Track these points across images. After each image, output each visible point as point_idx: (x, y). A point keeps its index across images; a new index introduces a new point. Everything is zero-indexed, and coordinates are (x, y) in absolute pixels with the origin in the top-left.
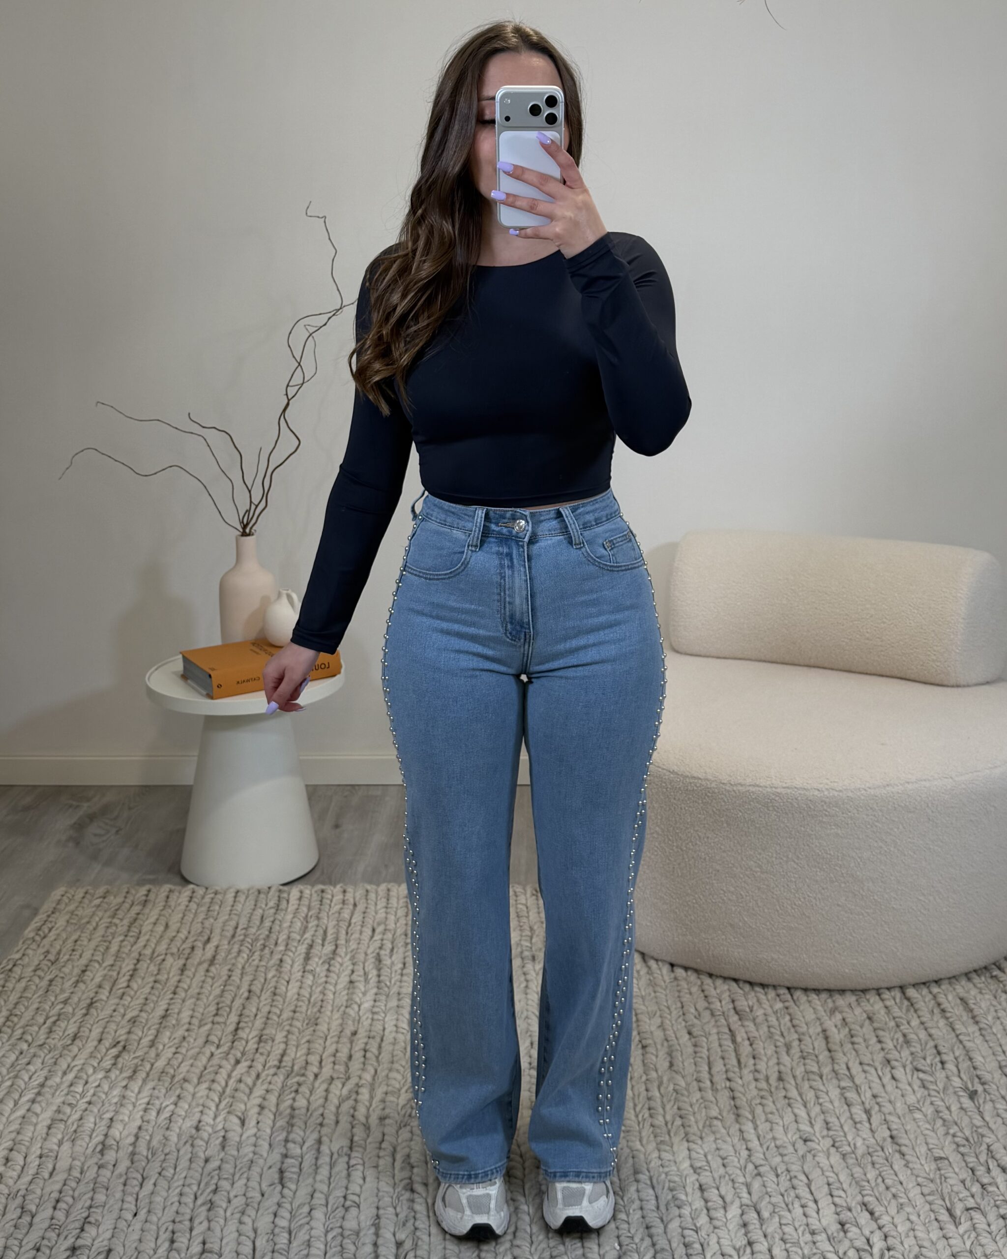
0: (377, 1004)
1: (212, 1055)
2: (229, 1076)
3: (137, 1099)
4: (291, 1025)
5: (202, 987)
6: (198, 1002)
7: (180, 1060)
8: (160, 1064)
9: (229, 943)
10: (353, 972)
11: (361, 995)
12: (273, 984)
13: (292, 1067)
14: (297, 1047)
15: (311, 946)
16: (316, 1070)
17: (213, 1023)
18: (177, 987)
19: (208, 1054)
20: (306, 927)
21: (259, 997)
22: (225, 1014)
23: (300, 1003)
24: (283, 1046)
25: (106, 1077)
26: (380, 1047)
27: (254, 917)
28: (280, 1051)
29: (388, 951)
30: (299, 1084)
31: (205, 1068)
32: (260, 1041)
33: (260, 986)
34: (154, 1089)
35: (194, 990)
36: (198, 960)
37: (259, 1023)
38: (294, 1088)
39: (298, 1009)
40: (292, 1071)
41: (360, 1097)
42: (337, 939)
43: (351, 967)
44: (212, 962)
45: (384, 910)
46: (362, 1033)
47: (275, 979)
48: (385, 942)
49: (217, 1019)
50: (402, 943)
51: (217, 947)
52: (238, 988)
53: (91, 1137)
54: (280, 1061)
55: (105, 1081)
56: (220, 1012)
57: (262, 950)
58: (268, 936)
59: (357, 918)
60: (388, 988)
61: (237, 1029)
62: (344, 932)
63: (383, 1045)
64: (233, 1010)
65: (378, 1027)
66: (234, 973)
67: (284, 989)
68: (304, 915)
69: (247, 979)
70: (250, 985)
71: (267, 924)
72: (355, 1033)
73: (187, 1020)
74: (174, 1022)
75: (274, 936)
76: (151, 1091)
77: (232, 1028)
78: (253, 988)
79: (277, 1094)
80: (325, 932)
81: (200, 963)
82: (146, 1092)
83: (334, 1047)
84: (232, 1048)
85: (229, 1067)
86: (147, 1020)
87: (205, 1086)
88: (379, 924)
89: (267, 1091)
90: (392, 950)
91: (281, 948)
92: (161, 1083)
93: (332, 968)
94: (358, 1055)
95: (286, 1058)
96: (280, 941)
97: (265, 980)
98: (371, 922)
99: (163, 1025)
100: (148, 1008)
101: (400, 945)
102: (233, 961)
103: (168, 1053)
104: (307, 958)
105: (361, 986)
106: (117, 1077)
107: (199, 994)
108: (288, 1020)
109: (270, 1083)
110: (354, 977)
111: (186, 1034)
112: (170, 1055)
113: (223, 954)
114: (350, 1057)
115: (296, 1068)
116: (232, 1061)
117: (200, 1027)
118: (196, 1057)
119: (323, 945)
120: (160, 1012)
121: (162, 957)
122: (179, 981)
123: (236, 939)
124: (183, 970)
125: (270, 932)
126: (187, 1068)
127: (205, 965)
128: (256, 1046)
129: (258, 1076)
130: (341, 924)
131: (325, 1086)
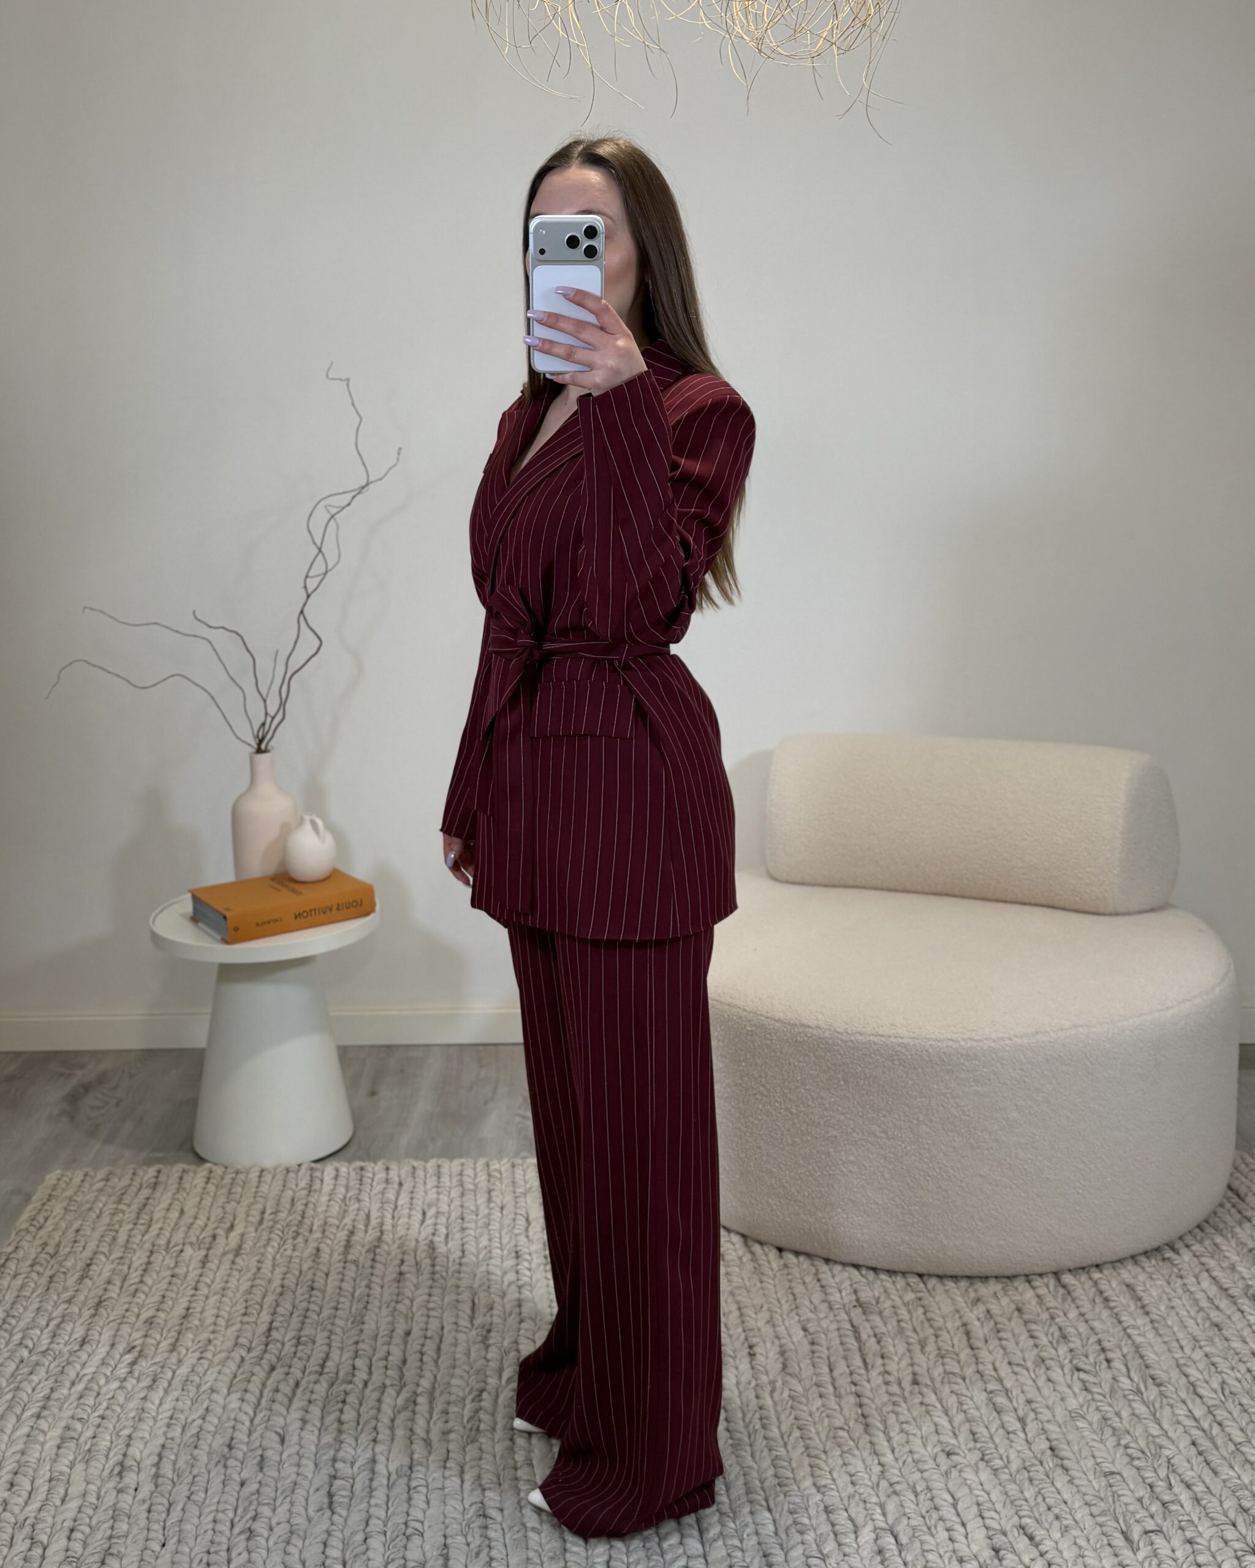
0: (433, 1299)
1: (243, 1359)
2: (264, 1385)
3: (158, 1413)
4: (333, 1324)
5: (227, 1282)
6: (224, 1299)
7: (206, 1366)
8: (184, 1370)
9: (256, 1230)
10: (403, 1262)
11: (412, 1288)
12: (310, 1276)
13: (337, 1373)
14: (342, 1349)
15: (352, 1233)
16: (365, 1376)
17: (241, 1322)
18: (198, 1282)
19: (238, 1359)
20: (345, 1211)
21: (294, 1293)
22: (255, 1312)
23: (342, 1300)
24: (325, 1348)
25: (120, 1388)
26: (439, 1349)
27: (283, 1200)
28: (322, 1355)
29: (442, 1239)
30: (346, 1393)
31: (235, 1376)
32: (298, 1344)
33: (294, 1281)
34: (177, 1400)
35: (217, 1286)
36: (221, 1250)
37: (295, 1322)
38: (340, 1398)
39: (341, 1306)
40: (337, 1378)
41: (418, 1409)
42: (382, 1224)
43: (400, 1256)
44: (238, 1251)
45: (435, 1190)
46: (416, 1332)
47: (312, 1271)
48: (438, 1227)
49: (246, 1319)
50: (458, 1228)
51: (242, 1235)
52: (270, 1282)
53: (107, 1457)
54: (323, 1366)
55: (119, 1392)
56: (249, 1310)
57: (294, 1238)
58: (301, 1223)
59: (403, 1200)
60: (445, 1280)
61: (270, 1330)
62: (390, 1216)
63: (443, 1346)
64: (265, 1307)
65: (434, 1325)
66: (264, 1265)
67: (322, 1281)
68: (341, 1197)
69: (279, 1271)
70: (283, 1279)
71: (299, 1206)
72: (408, 1333)
73: (210, 1320)
74: (196, 1322)
75: (307, 1222)
76: (174, 1403)
77: (264, 1327)
78: (286, 1282)
79: (320, 1404)
80: (368, 1216)
81: (224, 1254)
82: (167, 1406)
83: (385, 1348)
84: (265, 1351)
85: (263, 1375)
86: (166, 1321)
87: (235, 1396)
88: (430, 1206)
89: (310, 1402)
90: (447, 1236)
91: (318, 1235)
92: (185, 1393)
93: (378, 1258)
94: (413, 1359)
95: (329, 1364)
96: (315, 1228)
97: (301, 1272)
98: (420, 1203)
99: (184, 1326)
100: (165, 1307)
101: (455, 1230)
102: (262, 1250)
103: (191, 1359)
104: (348, 1246)
105: (411, 1277)
106: (133, 1387)
107: (224, 1289)
108: (329, 1318)
109: (312, 1392)
110: (404, 1268)
111: (212, 1336)
112: (194, 1361)
113: (251, 1243)
114: (404, 1361)
115: (341, 1374)
116: (267, 1368)
117: (227, 1327)
118: (223, 1363)
119: (366, 1232)
120: (180, 1310)
121: (179, 1248)
122: (201, 1275)
123: (263, 1226)
124: (205, 1262)
125: (303, 1217)
126: (214, 1376)
127: (230, 1257)
128: (293, 1349)
129: (297, 1385)
130: (386, 1206)
131: (376, 1395)
